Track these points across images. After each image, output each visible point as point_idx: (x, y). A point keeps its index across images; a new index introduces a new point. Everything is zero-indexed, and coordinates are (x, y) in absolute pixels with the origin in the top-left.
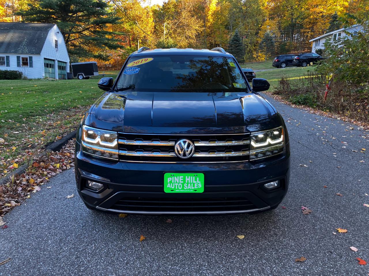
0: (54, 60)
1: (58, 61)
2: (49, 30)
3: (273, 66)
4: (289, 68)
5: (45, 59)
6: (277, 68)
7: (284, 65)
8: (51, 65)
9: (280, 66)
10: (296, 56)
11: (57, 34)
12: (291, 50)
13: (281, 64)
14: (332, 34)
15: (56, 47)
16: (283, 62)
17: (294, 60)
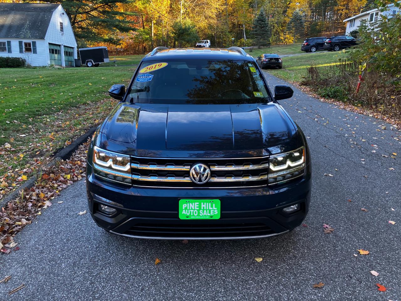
0: (60, 46)
1: (64, 46)
2: (53, 11)
3: (302, 50)
4: (319, 52)
5: (50, 44)
6: (307, 52)
7: (314, 50)
8: (56, 50)
9: (309, 51)
10: (328, 39)
11: (62, 15)
12: (322, 31)
13: (311, 48)
14: (369, 13)
15: (61, 30)
16: (313, 46)
17: (326, 44)
